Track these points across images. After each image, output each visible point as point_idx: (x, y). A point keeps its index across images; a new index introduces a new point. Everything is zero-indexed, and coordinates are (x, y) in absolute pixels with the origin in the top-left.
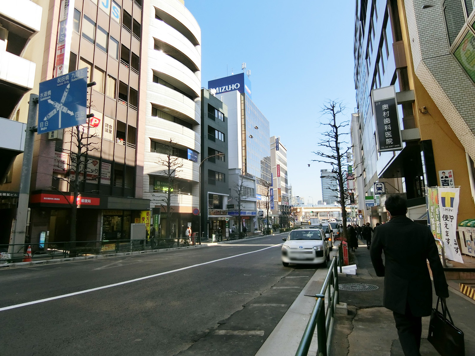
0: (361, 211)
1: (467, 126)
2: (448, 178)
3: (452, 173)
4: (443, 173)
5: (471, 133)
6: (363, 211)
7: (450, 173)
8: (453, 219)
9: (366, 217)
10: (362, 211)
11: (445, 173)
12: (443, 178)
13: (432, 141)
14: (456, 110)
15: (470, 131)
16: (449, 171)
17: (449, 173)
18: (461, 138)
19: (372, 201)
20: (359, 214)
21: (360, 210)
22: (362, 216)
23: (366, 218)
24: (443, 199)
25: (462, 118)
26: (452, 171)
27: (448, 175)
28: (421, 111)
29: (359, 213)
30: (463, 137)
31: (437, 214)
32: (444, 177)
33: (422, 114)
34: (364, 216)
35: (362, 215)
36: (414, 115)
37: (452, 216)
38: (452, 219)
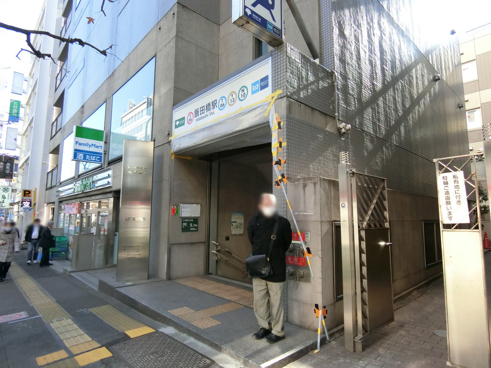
0: (29, 192)
6: (35, 192)
9: (41, 207)
10: (32, 194)
19: (97, 147)
20: (25, 198)
21: (27, 189)
22: (30, 205)
23: (38, 209)
29: (24, 196)
34: (35, 204)
35: (30, 202)
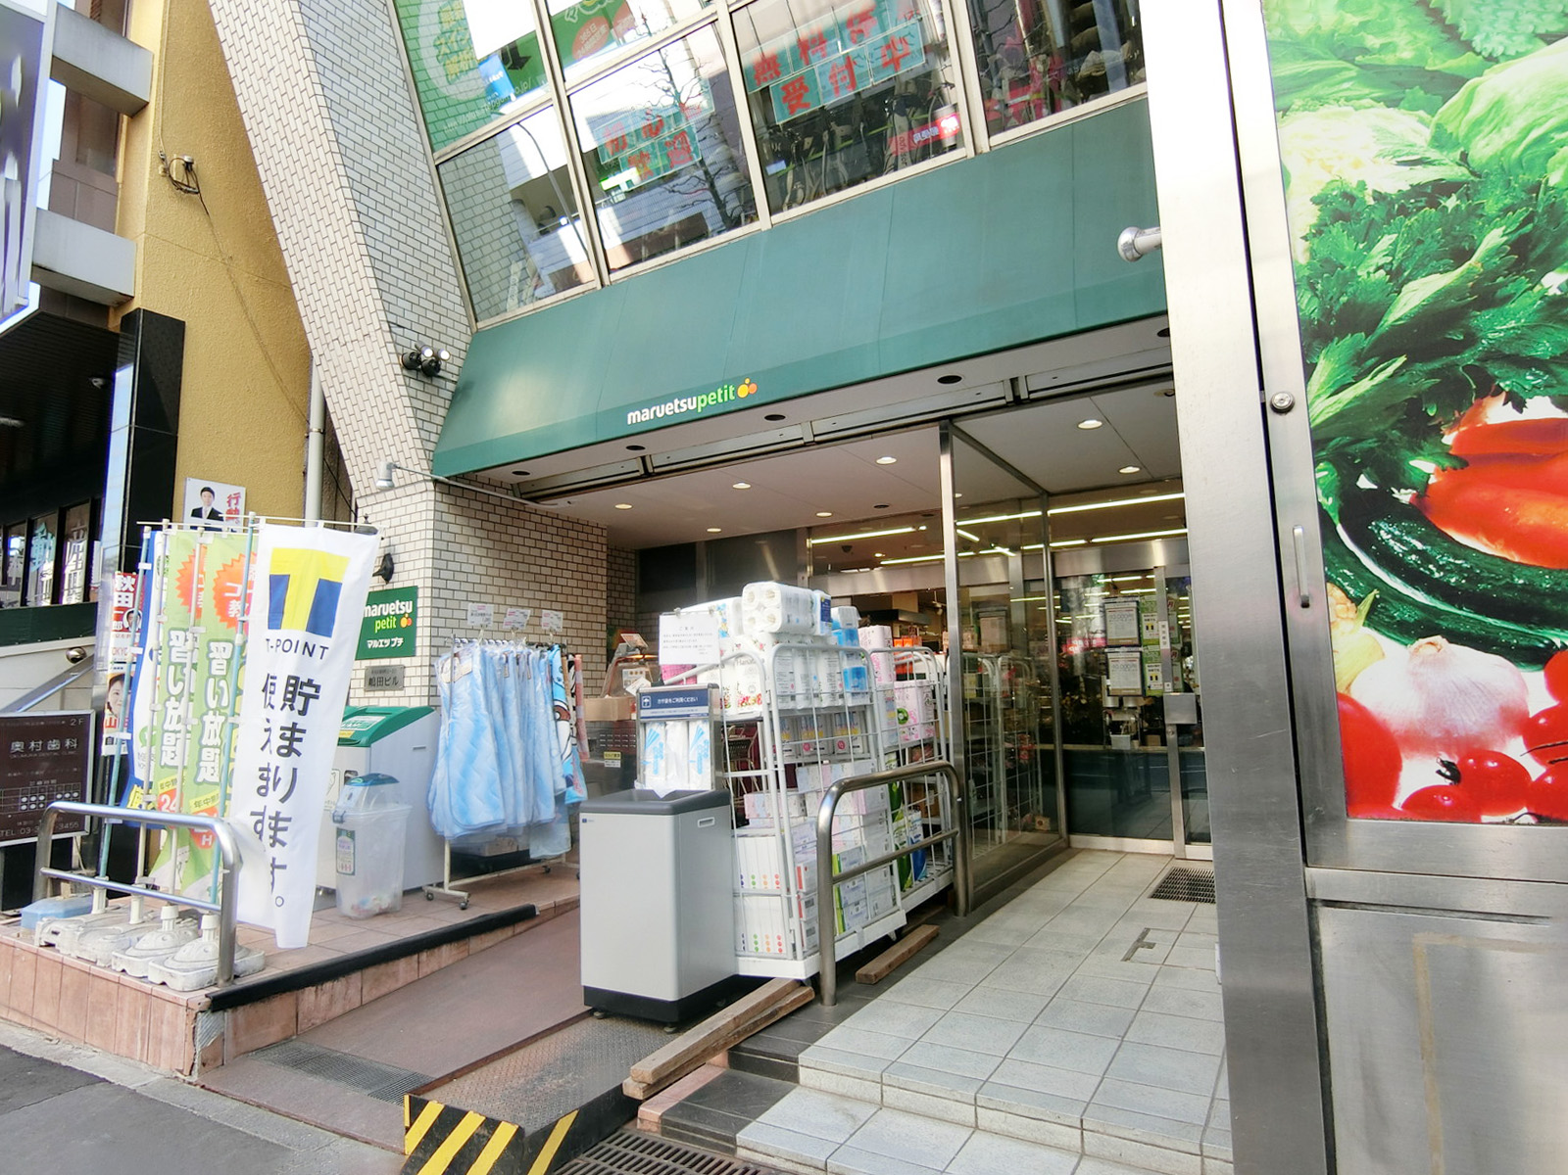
1: (379, 304)
2: (221, 519)
3: (242, 501)
4: (205, 493)
5: (388, 337)
7: (234, 501)
8: (317, 697)
11: (212, 492)
12: (200, 516)
13: (187, 329)
14: (354, 216)
15: (385, 327)
16: (233, 490)
17: (230, 497)
18: (327, 352)
24: (278, 584)
25: (366, 260)
26: (242, 491)
27: (221, 507)
28: (166, 170)
30: (339, 350)
31: (214, 672)
32: (206, 512)
33: (166, 187)
36: (119, 179)
37: (310, 683)
38: (308, 697)
